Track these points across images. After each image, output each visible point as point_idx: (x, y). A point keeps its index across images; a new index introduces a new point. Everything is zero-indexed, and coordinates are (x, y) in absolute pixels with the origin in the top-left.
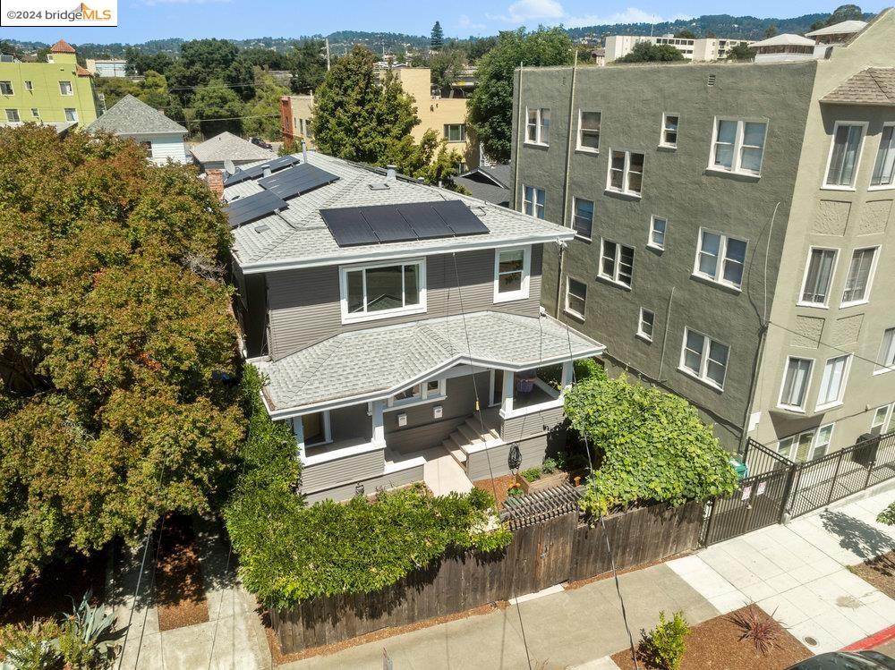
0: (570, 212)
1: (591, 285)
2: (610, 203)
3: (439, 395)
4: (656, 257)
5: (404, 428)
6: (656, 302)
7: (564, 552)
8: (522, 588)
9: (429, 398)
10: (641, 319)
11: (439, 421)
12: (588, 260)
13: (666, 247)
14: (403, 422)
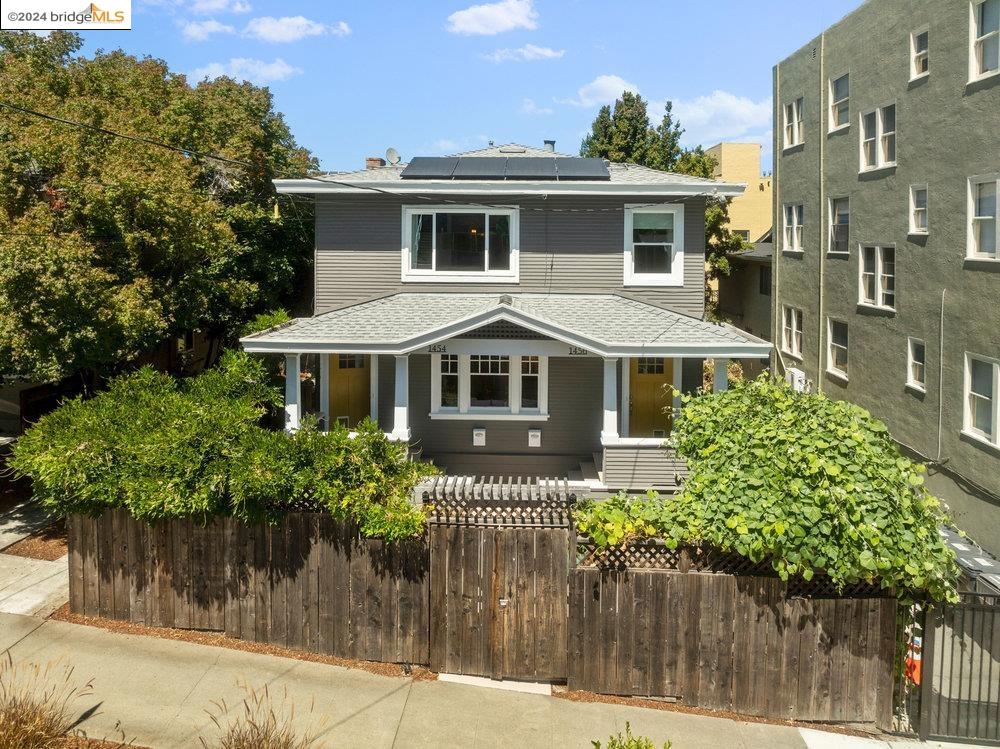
0: (826, 221)
1: (853, 321)
3: (539, 413)
4: (919, 249)
6: (925, 323)
7: (551, 613)
10: (911, 359)
14: (480, 439)
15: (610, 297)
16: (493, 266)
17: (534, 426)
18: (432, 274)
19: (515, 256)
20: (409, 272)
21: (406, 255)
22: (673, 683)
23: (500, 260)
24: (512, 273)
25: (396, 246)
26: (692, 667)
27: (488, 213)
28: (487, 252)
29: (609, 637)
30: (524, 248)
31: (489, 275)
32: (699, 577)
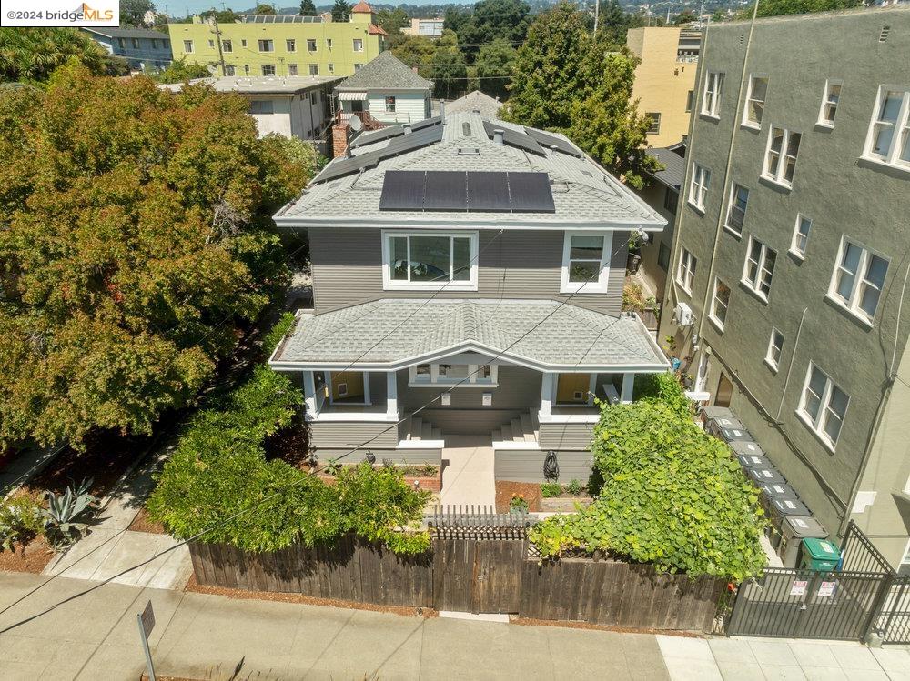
0: (727, 200)
1: (735, 292)
2: (763, 193)
3: (490, 382)
4: (795, 267)
5: (447, 408)
6: (787, 323)
7: (510, 580)
8: (455, 604)
9: (477, 382)
10: (772, 342)
11: (487, 408)
12: (735, 261)
13: (806, 256)
14: (446, 401)
15: (549, 302)
16: (457, 278)
17: (487, 391)
18: (407, 284)
19: (474, 270)
20: (389, 283)
21: (386, 269)
22: (583, 614)
23: (463, 273)
24: (472, 283)
25: (379, 262)
26: (595, 606)
27: (453, 236)
28: (452, 268)
29: (545, 593)
30: (481, 265)
31: (456, 285)
32: (605, 564)
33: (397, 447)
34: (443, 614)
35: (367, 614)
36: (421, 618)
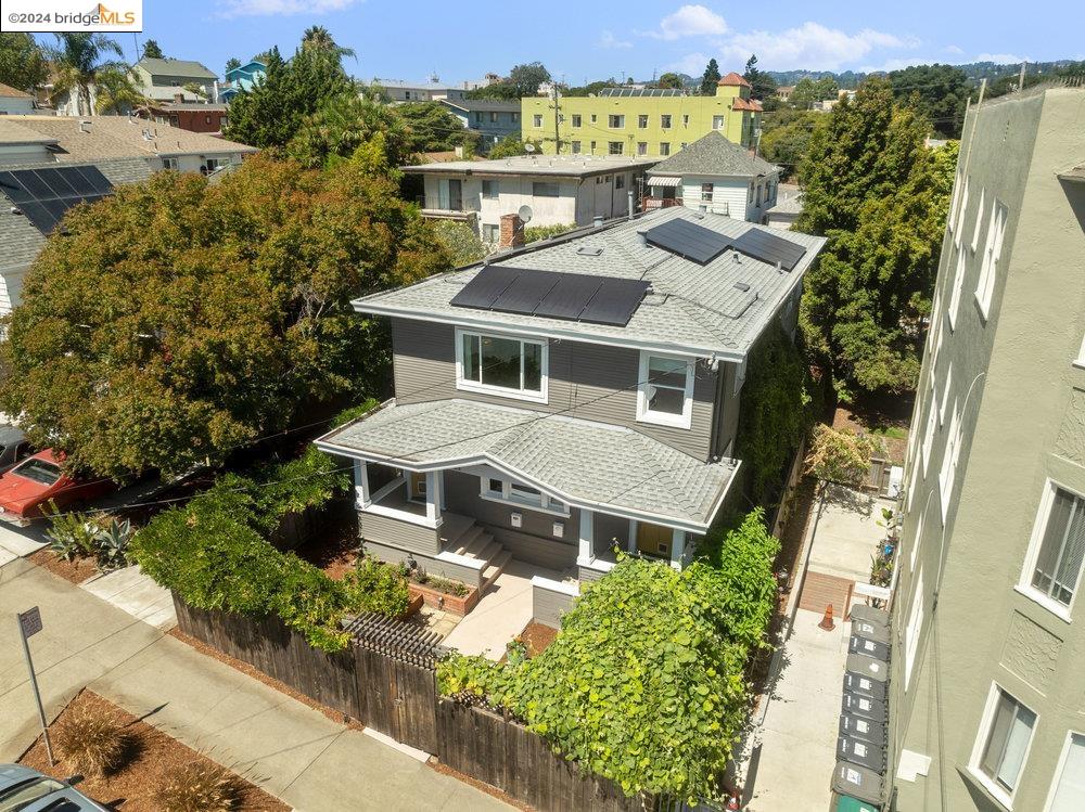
5: (515, 530)
7: (426, 716)
8: (380, 724)
9: (549, 509)
11: (556, 540)
14: (517, 522)
15: (623, 429)
16: (527, 387)
17: (560, 520)
18: (478, 386)
19: (544, 380)
20: (462, 382)
21: (459, 367)
22: (501, 781)
23: (533, 383)
24: (541, 396)
25: (451, 359)
26: (512, 777)
27: (523, 341)
28: (522, 375)
30: (552, 376)
31: (523, 393)
32: (516, 729)
33: (437, 557)
34: (369, 731)
35: (299, 706)
36: (344, 726)
